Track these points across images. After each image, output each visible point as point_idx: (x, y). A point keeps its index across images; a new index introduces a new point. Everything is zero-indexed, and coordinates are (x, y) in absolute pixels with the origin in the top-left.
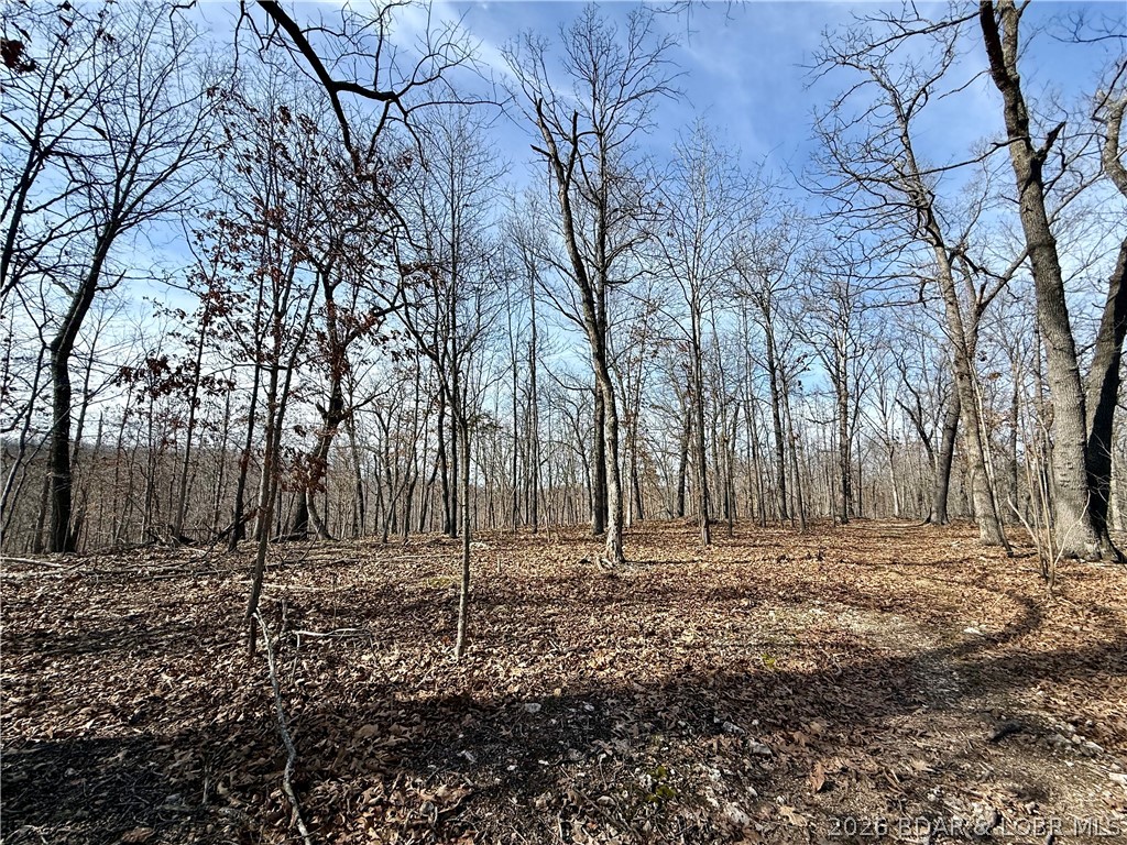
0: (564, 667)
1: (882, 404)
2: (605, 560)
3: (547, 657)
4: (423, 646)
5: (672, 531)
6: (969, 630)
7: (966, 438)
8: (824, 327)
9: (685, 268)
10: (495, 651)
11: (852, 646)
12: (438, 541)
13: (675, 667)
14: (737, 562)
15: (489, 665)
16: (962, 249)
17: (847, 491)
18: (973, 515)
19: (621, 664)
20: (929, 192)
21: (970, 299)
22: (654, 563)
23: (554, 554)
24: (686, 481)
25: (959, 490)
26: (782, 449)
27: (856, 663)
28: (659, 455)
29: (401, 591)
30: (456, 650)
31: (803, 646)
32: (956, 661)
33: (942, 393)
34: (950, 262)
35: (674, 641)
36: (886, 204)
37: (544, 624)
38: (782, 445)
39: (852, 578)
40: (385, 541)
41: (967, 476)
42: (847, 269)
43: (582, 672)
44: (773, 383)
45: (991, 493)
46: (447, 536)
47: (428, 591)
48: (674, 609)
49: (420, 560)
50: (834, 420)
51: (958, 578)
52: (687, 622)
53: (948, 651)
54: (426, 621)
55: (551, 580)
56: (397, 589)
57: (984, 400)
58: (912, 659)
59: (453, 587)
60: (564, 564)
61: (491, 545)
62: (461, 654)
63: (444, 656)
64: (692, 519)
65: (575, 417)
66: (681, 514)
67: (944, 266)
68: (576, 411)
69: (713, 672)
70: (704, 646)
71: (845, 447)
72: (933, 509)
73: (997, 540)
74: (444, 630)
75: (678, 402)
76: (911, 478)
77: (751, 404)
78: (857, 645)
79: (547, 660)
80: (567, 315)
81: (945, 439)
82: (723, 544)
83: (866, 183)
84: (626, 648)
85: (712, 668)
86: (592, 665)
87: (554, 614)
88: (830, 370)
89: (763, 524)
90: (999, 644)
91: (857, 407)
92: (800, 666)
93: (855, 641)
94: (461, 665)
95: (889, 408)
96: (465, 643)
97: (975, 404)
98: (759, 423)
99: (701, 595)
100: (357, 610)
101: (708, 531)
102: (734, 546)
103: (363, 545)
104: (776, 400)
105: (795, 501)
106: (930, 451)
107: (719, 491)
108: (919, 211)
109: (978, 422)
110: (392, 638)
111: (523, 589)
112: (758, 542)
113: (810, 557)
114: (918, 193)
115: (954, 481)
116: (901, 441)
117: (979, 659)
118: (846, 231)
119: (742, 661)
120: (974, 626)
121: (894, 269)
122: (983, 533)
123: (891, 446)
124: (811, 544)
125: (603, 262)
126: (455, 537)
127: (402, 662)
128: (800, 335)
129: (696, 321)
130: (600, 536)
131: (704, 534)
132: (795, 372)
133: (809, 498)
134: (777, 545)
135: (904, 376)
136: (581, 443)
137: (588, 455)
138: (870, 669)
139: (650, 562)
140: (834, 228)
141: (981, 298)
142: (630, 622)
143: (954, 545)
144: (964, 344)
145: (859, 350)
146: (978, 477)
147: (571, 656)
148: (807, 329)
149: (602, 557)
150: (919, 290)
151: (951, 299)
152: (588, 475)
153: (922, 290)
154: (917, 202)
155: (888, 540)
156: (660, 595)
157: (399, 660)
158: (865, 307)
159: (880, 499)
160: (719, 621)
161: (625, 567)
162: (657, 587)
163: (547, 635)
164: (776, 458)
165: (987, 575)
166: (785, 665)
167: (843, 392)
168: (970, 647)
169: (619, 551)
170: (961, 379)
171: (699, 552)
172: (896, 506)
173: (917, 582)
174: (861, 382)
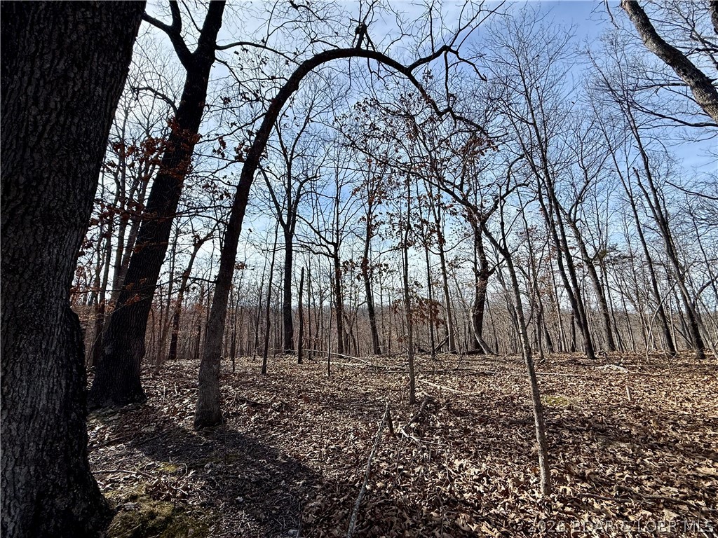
37: (693, 487)
126: (594, 358)
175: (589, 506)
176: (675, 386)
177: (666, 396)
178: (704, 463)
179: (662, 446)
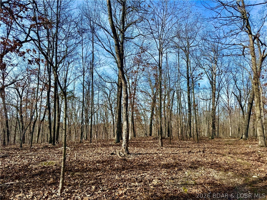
0: (105, 196)
1: (227, 93)
2: (121, 153)
3: (98, 192)
4: (44, 190)
5: (147, 141)
6: (254, 177)
7: (256, 107)
8: (208, 63)
9: (158, 34)
10: (76, 191)
11: (215, 184)
12: (47, 146)
13: (150, 194)
14: (173, 154)
15: (74, 196)
16: (258, 36)
17: (214, 126)
18: (257, 136)
19: (129, 194)
20: (248, 13)
21: (260, 55)
22: (141, 154)
23: (99, 151)
24: (153, 122)
25: (252, 127)
26: (190, 110)
27: (216, 190)
28: (143, 111)
29: (31, 168)
30: (59, 191)
31: (198, 184)
32: (249, 187)
33: (248, 90)
34: (253, 41)
35: (150, 184)
36: (233, 16)
37: (96, 179)
38: (190, 108)
39: (215, 159)
40: (21, 147)
41: (255, 122)
42: (217, 40)
43: (113, 197)
44: (188, 84)
45: (263, 128)
46: (50, 144)
47: (44, 167)
48: (149, 172)
49: (38, 155)
50: (210, 99)
51: (251, 158)
52: (154, 177)
53: (247, 184)
54: (44, 180)
55: (98, 162)
56: (29, 167)
57: (262, 93)
58: (235, 187)
59: (55, 165)
60: (104, 155)
61: (71, 148)
62: (61, 192)
63: (54, 194)
64: (155, 137)
65: (109, 94)
66: (151, 135)
67: (251, 42)
68: (109, 92)
69: (165, 195)
70: (161, 185)
71: (214, 110)
72: (244, 133)
73: (264, 145)
74: (53, 183)
75: (151, 90)
76: (236, 123)
77: (179, 92)
78: (216, 183)
79: (99, 193)
80: (107, 50)
81: (249, 108)
82: (167, 147)
83: (226, 6)
84: (131, 187)
85: (164, 193)
86: (117, 194)
87: (100, 176)
88: (209, 79)
89: (182, 139)
90: (263, 181)
91: (219, 94)
92: (196, 191)
93: (216, 182)
94: (62, 197)
95: (230, 95)
96: (63, 188)
97: (259, 95)
98: (182, 99)
99: (159, 166)
100: (11, 176)
101: (162, 141)
102: (172, 147)
103: (10, 148)
104: (189, 90)
105: (195, 130)
106: (243, 112)
107: (165, 126)
108: (244, 20)
109: (260, 102)
110: (29, 188)
111: (87, 165)
112: (181, 146)
113: (200, 152)
114: (244, 13)
115: (251, 123)
116: (234, 108)
117: (257, 186)
118: (218, 25)
119: (175, 190)
120: (255, 175)
121: (234, 41)
122: (260, 142)
123: (230, 110)
124: (200, 147)
125: (123, 28)
126: (54, 145)
127: (35, 197)
128: (199, 65)
129: (161, 57)
130: (118, 144)
131: (160, 143)
132: (197, 80)
133: (200, 129)
134: (188, 147)
135: (236, 83)
136: (111, 105)
137: (114, 110)
138: (221, 192)
139: (139, 154)
140: (214, 24)
141: (263, 55)
142: (132, 177)
143: (250, 147)
144: (257, 72)
145: (221, 72)
146: (259, 122)
147: (109, 191)
148: (202, 63)
149: (120, 152)
150: (243, 50)
151: (253, 55)
152: (113, 119)
153: (244, 50)
154: (244, 17)
155: (228, 145)
156: (143, 167)
157: (33, 196)
158: (223, 55)
159: (225, 130)
160: (166, 176)
161: (129, 155)
162: (142, 164)
163: (98, 183)
164: (188, 113)
165: (261, 157)
166: (191, 191)
167: (214, 88)
168: (254, 182)
169: (127, 149)
170: (255, 85)
171: (158, 150)
172: (231, 133)
173: (237, 160)
174: (220, 85)
175: (74, 192)
176: (86, 153)
177: (85, 156)
178: (97, 173)
179: (87, 171)
